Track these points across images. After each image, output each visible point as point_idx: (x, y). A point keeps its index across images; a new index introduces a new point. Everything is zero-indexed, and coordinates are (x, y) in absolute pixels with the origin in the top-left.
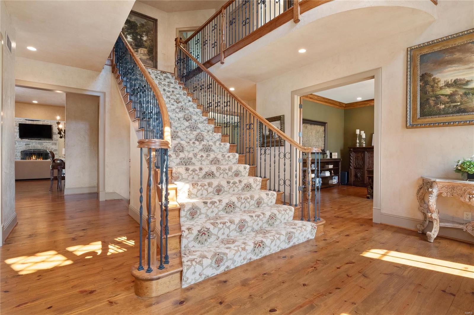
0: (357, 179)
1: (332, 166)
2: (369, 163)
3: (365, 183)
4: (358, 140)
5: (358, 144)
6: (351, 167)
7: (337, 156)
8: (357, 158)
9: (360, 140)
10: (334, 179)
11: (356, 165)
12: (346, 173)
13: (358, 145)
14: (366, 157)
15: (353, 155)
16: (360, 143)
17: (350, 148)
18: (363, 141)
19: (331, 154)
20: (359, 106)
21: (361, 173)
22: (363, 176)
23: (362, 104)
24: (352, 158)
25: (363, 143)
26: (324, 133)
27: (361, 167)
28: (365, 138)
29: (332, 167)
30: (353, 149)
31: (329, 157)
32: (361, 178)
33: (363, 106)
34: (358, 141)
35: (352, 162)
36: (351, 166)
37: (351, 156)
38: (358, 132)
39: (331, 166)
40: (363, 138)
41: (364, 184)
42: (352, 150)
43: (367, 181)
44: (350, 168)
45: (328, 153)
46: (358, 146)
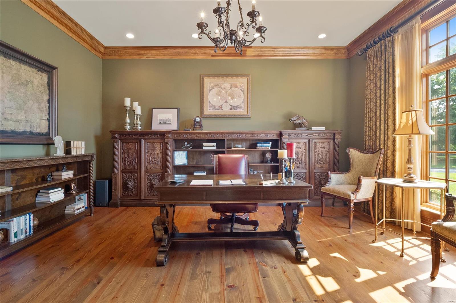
0: (128, 193)
1: (72, 172)
2: (148, 161)
3: (143, 198)
4: (129, 117)
5: (128, 125)
6: (116, 170)
7: (83, 150)
8: (126, 153)
9: (132, 117)
10: (79, 200)
11: (125, 165)
12: (107, 181)
13: (128, 127)
14: (143, 149)
15: (118, 145)
16: (132, 124)
17: (113, 133)
18: (137, 119)
19: (68, 145)
20: (128, 57)
21: (134, 180)
22: (138, 186)
23: (134, 54)
24: (118, 152)
25: (137, 124)
26: (48, 92)
27: (135, 168)
28: (140, 115)
29: (72, 176)
30: (119, 134)
31: (60, 152)
32: (134, 189)
33: (137, 57)
34: (128, 120)
35: (117, 160)
36: (116, 168)
37: (116, 148)
38: (128, 102)
39: (67, 175)
40: (137, 115)
41: (140, 200)
42: (117, 136)
43: (145, 193)
44: (113, 172)
45: (59, 142)
46: (128, 130)
